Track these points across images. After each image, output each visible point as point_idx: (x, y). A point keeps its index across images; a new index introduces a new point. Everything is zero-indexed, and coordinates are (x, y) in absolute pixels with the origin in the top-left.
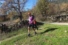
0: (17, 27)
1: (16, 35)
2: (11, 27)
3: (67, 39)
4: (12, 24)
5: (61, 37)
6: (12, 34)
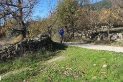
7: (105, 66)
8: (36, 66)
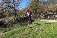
0: (12, 23)
1: (11, 30)
2: (7, 23)
3: (53, 33)
4: (8, 21)
5: (49, 32)
6: (8, 29)
7: (53, 27)
8: (23, 28)
